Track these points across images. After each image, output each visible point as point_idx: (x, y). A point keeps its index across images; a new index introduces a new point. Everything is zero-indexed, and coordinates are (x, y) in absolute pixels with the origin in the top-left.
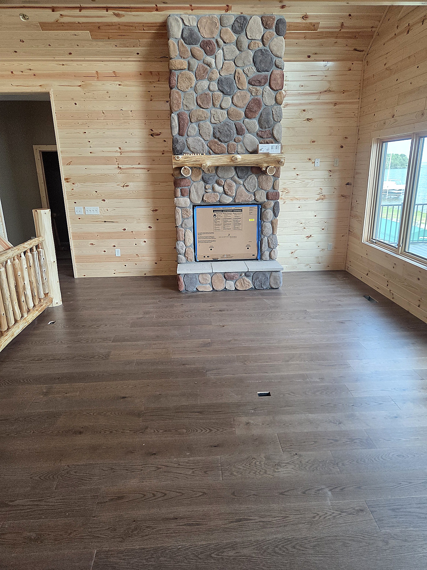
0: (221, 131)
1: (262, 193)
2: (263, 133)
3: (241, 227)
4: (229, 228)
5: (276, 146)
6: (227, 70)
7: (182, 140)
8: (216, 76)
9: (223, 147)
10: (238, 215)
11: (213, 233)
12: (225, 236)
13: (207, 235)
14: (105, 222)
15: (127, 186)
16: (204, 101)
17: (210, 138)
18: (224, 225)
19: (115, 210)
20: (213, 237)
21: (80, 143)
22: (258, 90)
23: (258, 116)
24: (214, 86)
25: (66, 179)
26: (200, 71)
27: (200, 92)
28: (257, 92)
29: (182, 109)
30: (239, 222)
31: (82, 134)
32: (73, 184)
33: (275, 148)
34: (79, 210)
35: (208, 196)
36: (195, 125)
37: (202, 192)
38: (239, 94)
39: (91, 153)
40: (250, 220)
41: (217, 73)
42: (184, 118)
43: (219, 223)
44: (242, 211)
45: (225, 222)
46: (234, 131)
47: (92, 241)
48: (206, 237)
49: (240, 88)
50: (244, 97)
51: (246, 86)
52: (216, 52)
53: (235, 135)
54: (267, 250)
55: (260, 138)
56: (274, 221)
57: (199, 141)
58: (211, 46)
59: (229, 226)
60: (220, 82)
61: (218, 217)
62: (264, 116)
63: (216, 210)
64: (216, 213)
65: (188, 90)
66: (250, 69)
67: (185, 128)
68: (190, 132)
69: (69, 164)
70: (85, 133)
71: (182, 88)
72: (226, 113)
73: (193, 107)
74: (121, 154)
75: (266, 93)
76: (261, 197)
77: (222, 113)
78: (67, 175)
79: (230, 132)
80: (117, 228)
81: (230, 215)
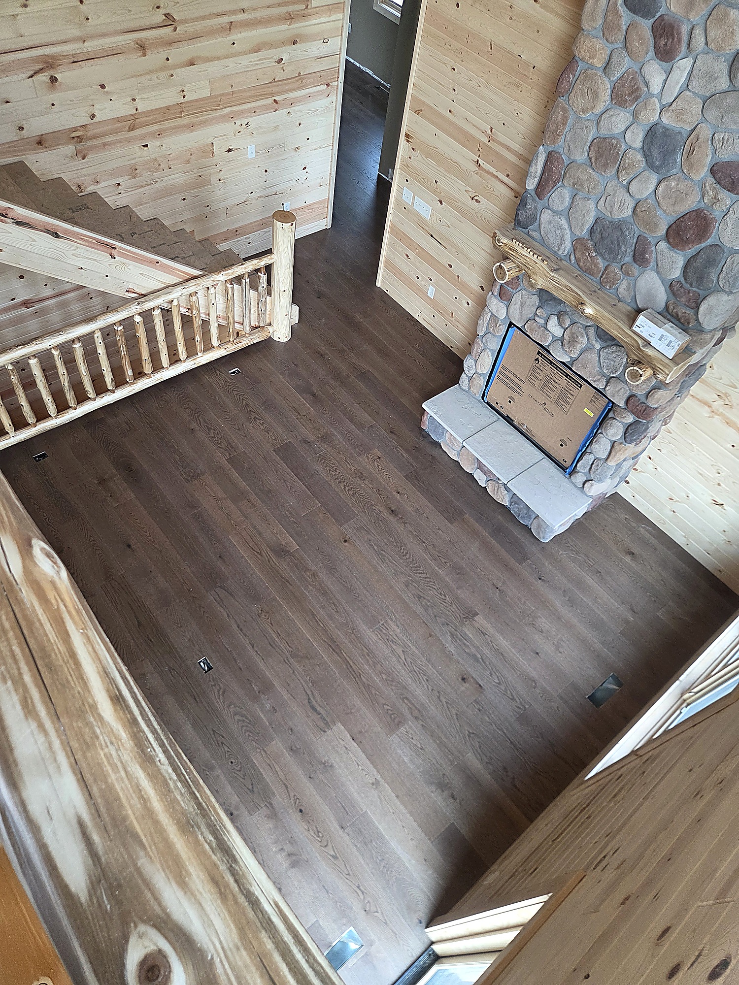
0: (605, 235)
1: (621, 389)
2: (682, 290)
3: (568, 408)
4: (550, 395)
5: (671, 342)
6: (679, 114)
7: (533, 206)
8: (650, 116)
9: (596, 265)
10: (571, 388)
11: (523, 382)
12: (537, 400)
13: (513, 377)
14: (432, 236)
15: (477, 201)
16: (601, 156)
17: (584, 232)
18: (545, 385)
19: (449, 227)
20: (520, 388)
21: (441, 84)
22: (719, 200)
23: (691, 251)
24: (636, 138)
25: (407, 136)
26: (623, 85)
27: (604, 132)
28: (715, 201)
29: (560, 146)
30: (568, 399)
31: (450, 69)
32: (413, 149)
33: (667, 342)
34: (407, 196)
35: (532, 327)
36: (567, 194)
37: (529, 312)
38: (673, 184)
39: (450, 111)
40: (586, 410)
41: (654, 110)
42: (554, 168)
43: (538, 375)
44: (580, 387)
45: (547, 381)
46: (628, 251)
47: (410, 253)
48: (511, 381)
49: (685, 171)
50: (681, 196)
51: (702, 173)
52: (677, 59)
53: (628, 259)
54: (584, 474)
55: (671, 295)
56: (616, 446)
57: (560, 228)
58: (671, 40)
59: (551, 392)
60: (652, 133)
61: (540, 366)
62: (699, 261)
63: (542, 354)
64: (540, 358)
65: (584, 116)
66: (727, 141)
67: (547, 188)
68: (553, 201)
69: (417, 112)
70: (454, 69)
71: (575, 104)
72: (632, 206)
73: (580, 156)
74: (489, 141)
75: (734, 217)
76: (616, 395)
77: (623, 201)
78: (411, 130)
79: (619, 248)
80: (444, 257)
81: (559, 379)
